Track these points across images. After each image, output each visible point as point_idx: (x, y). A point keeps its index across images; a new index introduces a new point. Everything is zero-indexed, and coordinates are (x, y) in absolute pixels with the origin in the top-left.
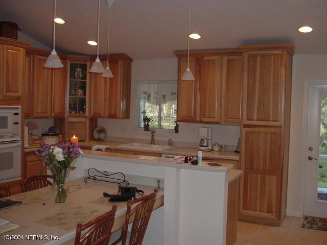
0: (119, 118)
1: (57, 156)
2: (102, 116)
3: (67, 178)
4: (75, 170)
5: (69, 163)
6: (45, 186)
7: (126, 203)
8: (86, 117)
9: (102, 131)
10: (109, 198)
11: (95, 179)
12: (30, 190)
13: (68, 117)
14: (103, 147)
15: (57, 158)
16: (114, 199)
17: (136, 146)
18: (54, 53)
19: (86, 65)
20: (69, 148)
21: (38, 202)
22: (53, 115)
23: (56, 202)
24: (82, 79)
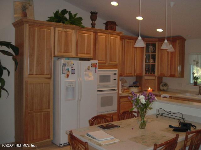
0: (177, 77)
1: (141, 100)
2: (166, 75)
3: (147, 114)
4: (152, 110)
5: (148, 105)
6: (132, 118)
7: (185, 133)
8: (155, 76)
9: (165, 85)
10: (173, 129)
11: (163, 116)
12: (124, 119)
13: (144, 76)
14: (168, 95)
15: (141, 102)
16: (176, 130)
17: (188, 96)
18: (140, 38)
19: (155, 44)
20: (148, 96)
21: (129, 127)
22: (135, 75)
23: (140, 128)
24: (153, 53)
